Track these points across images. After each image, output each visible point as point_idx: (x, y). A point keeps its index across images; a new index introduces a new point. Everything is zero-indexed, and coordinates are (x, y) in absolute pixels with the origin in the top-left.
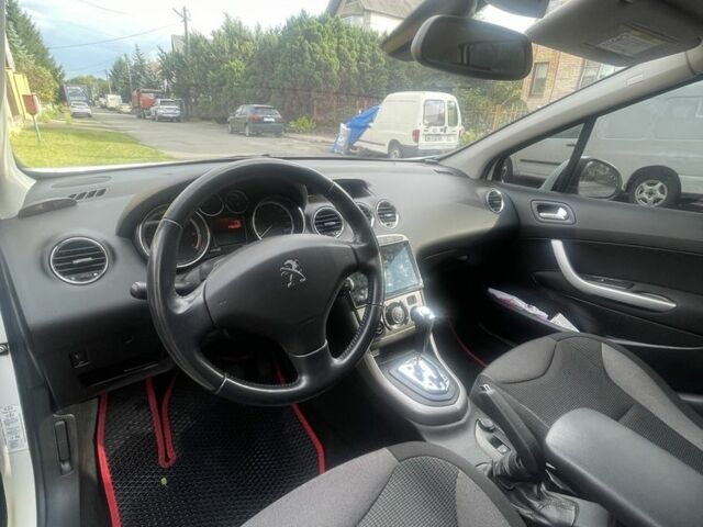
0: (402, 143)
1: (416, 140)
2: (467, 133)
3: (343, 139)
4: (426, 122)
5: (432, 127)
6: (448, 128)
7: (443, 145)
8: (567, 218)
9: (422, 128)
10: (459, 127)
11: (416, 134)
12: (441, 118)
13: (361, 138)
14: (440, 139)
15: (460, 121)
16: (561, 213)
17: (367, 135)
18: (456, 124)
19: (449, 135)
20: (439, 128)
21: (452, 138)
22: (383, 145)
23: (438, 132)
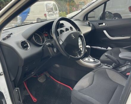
0: (41, 19)
1: (46, 17)
2: (61, 12)
3: (20, 21)
4: (48, 11)
5: (50, 12)
6: (55, 12)
7: (54, 17)
8: (105, 25)
9: (47, 13)
10: (58, 11)
11: (45, 15)
12: (52, 9)
13: (26, 19)
14: (53, 16)
15: (58, 9)
16: (104, 24)
17: (28, 18)
18: (57, 10)
19: (56, 14)
20: (52, 12)
21: (57, 15)
22: (35, 20)
23: (52, 13)
